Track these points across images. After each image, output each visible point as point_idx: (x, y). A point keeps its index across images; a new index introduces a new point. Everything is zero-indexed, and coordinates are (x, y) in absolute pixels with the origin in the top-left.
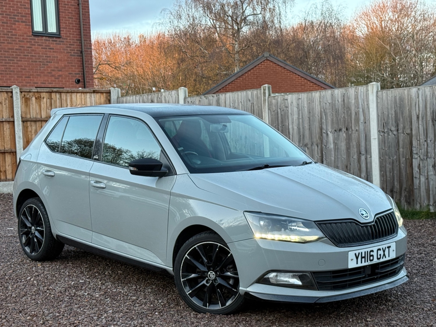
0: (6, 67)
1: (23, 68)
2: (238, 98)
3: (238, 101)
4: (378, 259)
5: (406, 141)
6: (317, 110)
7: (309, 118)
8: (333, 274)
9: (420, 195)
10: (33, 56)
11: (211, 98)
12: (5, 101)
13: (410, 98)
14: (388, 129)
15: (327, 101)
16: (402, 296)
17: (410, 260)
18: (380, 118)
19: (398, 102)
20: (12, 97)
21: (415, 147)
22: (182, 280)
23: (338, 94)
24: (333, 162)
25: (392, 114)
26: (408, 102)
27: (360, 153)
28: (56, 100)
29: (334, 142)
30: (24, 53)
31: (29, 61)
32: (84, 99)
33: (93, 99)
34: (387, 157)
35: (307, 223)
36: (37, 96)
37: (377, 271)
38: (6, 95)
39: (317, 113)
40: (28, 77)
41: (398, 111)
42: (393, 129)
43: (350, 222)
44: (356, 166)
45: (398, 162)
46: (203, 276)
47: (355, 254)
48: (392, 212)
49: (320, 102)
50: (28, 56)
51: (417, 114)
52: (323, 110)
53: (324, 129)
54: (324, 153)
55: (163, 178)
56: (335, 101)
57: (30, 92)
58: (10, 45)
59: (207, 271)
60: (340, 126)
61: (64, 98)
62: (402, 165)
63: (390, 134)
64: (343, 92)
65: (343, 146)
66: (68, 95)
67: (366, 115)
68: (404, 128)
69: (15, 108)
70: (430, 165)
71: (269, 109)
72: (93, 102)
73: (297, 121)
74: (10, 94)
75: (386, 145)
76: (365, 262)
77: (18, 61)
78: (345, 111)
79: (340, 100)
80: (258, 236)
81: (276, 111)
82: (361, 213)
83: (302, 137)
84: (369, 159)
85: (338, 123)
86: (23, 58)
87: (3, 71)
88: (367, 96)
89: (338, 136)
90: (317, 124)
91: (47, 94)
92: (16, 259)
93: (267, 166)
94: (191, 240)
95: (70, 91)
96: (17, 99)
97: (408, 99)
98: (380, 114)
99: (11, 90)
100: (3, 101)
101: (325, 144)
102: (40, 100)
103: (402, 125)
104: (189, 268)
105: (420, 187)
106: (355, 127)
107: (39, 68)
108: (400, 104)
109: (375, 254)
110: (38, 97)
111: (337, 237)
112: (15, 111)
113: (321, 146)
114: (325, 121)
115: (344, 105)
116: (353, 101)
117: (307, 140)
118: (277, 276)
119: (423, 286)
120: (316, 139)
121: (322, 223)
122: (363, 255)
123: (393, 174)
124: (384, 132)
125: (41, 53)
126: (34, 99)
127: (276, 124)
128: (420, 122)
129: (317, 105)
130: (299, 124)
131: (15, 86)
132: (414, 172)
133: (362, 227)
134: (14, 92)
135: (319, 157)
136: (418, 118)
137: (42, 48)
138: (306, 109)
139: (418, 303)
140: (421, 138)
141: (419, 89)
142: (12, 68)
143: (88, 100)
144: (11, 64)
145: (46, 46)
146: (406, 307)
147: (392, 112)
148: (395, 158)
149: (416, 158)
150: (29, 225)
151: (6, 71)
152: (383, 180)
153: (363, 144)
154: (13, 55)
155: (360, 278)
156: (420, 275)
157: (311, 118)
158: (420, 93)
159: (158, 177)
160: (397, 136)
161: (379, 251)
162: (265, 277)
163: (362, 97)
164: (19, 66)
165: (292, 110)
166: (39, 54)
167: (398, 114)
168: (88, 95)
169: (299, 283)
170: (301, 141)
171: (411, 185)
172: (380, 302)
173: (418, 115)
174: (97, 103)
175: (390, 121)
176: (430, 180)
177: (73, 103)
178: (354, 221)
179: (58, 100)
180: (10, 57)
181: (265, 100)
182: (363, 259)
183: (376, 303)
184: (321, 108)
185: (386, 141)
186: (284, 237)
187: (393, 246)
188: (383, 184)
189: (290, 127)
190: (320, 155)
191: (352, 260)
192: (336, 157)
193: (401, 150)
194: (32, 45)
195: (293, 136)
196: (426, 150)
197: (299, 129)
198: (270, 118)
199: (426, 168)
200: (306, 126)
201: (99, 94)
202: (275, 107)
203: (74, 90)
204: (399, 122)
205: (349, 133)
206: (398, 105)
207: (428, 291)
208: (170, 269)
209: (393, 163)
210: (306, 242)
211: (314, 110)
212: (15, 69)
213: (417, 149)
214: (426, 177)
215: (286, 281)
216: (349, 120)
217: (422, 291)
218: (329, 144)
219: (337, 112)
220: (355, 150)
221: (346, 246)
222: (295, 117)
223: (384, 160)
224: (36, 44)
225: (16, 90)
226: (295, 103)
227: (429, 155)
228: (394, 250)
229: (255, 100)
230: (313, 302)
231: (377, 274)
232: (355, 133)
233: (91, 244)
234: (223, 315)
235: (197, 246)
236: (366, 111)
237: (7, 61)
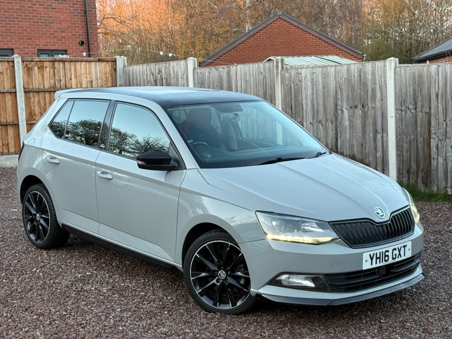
0: (6, 28)
1: (24, 29)
2: (249, 71)
3: (249, 73)
4: (393, 259)
5: (424, 120)
6: (332, 85)
7: (324, 94)
8: (347, 276)
9: (438, 176)
10: (34, 16)
11: (222, 70)
12: (6, 71)
13: (429, 75)
14: (406, 107)
15: (343, 76)
16: (417, 293)
17: (425, 250)
18: (397, 97)
19: (417, 79)
20: (13, 67)
21: (434, 127)
22: (191, 279)
23: (354, 69)
24: (348, 140)
25: (410, 92)
26: (427, 79)
27: (376, 132)
28: (60, 70)
29: (349, 119)
30: (25, 13)
31: (30, 22)
32: (89, 68)
33: (98, 67)
34: (404, 136)
35: (321, 224)
36: (39, 66)
37: (392, 271)
38: (7, 64)
39: (332, 88)
40: (30, 39)
41: (417, 88)
42: (411, 107)
43: (365, 222)
44: (372, 145)
45: (415, 142)
46: (213, 275)
47: (370, 255)
48: (408, 209)
49: (335, 76)
50: (29, 16)
51: (437, 92)
52: (338, 85)
53: (339, 106)
54: (338, 130)
55: (173, 172)
56: (351, 76)
57: (32, 61)
58: (10, 5)
59: (218, 270)
60: (356, 103)
61: (68, 68)
62: (420, 145)
63: (408, 112)
64: (359, 67)
65: (358, 122)
66: (72, 64)
67: (383, 92)
68: (422, 106)
69: (17, 79)
70: (449, 146)
71: (282, 83)
72: (98, 71)
73: (311, 96)
74: (11, 64)
75: (404, 122)
76: (380, 263)
77: (19, 21)
78: (362, 87)
79: (356, 76)
80: (270, 236)
81: (289, 85)
82: (377, 212)
83: (315, 113)
84: (385, 137)
85: (353, 100)
86: (24, 19)
87: (4, 32)
88: (384, 72)
89: (354, 113)
90: (331, 100)
91: (50, 64)
92: (21, 247)
93: (280, 160)
94: (201, 238)
95: (74, 60)
96: (19, 69)
97: (427, 76)
98: (397, 91)
99: (12, 60)
100: (5, 71)
101: (340, 121)
102: (43, 70)
103: (420, 104)
104: (199, 266)
105: (437, 168)
106: (371, 104)
107: (41, 29)
108: (419, 81)
109: (390, 254)
110: (41, 66)
111: (352, 237)
112: (17, 81)
113: (336, 123)
114: (340, 97)
115: (360, 81)
116: (370, 77)
117: (321, 117)
118: (289, 278)
119: (438, 281)
120: (330, 116)
121: (336, 224)
122: (378, 256)
123: (410, 154)
124: (401, 110)
125: (42, 13)
126: (36, 68)
127: (289, 99)
128: (439, 101)
129: (332, 80)
130: (313, 100)
131: (17, 55)
132: (432, 152)
133: (377, 226)
134: (15, 61)
135: (333, 135)
136: (437, 96)
137: (44, 8)
138: (320, 84)
139: (433, 301)
140: (440, 117)
141: (439, 66)
142: (12, 29)
143: (93, 69)
144: (12, 25)
145: (48, 6)
146: (421, 307)
147: (410, 89)
148: (412, 137)
149: (435, 138)
150: (33, 212)
151: (6, 32)
152: (400, 160)
153: (379, 122)
154: (14, 15)
155: (375, 279)
156: (436, 268)
157: (326, 94)
158: (440, 70)
159: (166, 171)
160: (415, 115)
161: (394, 251)
162: (277, 279)
163: (380, 73)
164: (20, 27)
165: (306, 86)
166: (41, 14)
167: (417, 92)
168: (93, 63)
169: (312, 285)
170: (315, 118)
171: (428, 165)
172: (394, 299)
173: (437, 94)
174: (102, 72)
175: (409, 99)
176: (448, 161)
177: (77, 73)
178: (369, 221)
179: (61, 70)
180: (10, 18)
181: (277, 74)
182: (378, 260)
183: (390, 301)
184: (336, 84)
185: (404, 120)
186: (297, 238)
187: (409, 245)
188: (399, 164)
189: (304, 102)
190: (334, 132)
191: (366, 261)
192: (351, 135)
193: (419, 129)
194: (34, 4)
195: (306, 112)
196: (445, 130)
197: (313, 104)
198: (283, 93)
199: (444, 149)
200: (321, 102)
201: (105, 63)
202: (289, 81)
203: (78, 59)
204: (417, 100)
205: (365, 111)
206: (417, 83)
207: (444, 287)
208: (179, 265)
209: (410, 142)
210: (319, 244)
211: (329, 85)
212: (15, 30)
213: (436, 129)
214: (445, 158)
215: (299, 283)
216: (366, 97)
217: (438, 288)
218: (344, 121)
219: (352, 88)
220: (371, 128)
221: (361, 247)
222: (309, 92)
223: (401, 139)
224: (38, 4)
225: (17, 59)
226: (309, 78)
227: (448, 135)
228: (409, 249)
229: (267, 73)
230: (326, 305)
231: (392, 273)
232: (372, 110)
233: (97, 236)
234: (233, 315)
235: (207, 245)
236: (383, 87)
237: (8, 22)
